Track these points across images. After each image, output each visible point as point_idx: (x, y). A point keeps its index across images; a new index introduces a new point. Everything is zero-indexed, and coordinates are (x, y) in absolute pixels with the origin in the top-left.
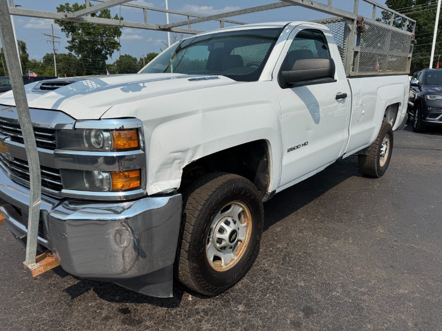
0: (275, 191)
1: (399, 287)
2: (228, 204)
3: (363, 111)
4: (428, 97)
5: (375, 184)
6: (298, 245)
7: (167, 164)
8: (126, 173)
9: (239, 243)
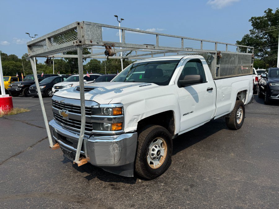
0: (178, 134)
1: (235, 178)
2: (156, 138)
3: (224, 96)
4: (271, 84)
5: (235, 133)
6: (190, 161)
7: (131, 121)
8: (117, 124)
9: (161, 157)
